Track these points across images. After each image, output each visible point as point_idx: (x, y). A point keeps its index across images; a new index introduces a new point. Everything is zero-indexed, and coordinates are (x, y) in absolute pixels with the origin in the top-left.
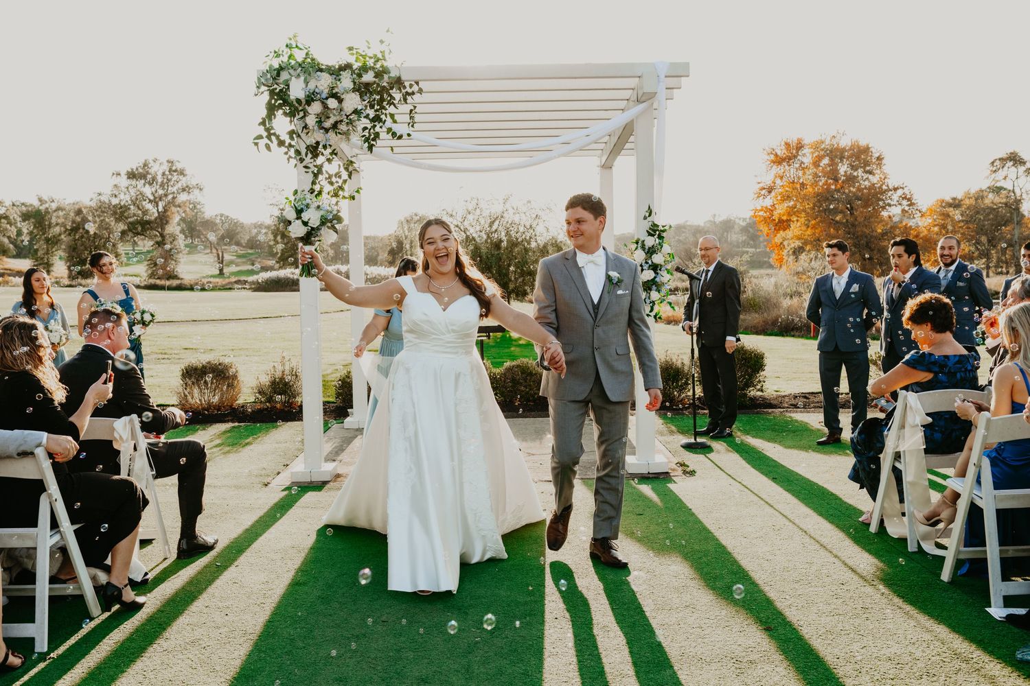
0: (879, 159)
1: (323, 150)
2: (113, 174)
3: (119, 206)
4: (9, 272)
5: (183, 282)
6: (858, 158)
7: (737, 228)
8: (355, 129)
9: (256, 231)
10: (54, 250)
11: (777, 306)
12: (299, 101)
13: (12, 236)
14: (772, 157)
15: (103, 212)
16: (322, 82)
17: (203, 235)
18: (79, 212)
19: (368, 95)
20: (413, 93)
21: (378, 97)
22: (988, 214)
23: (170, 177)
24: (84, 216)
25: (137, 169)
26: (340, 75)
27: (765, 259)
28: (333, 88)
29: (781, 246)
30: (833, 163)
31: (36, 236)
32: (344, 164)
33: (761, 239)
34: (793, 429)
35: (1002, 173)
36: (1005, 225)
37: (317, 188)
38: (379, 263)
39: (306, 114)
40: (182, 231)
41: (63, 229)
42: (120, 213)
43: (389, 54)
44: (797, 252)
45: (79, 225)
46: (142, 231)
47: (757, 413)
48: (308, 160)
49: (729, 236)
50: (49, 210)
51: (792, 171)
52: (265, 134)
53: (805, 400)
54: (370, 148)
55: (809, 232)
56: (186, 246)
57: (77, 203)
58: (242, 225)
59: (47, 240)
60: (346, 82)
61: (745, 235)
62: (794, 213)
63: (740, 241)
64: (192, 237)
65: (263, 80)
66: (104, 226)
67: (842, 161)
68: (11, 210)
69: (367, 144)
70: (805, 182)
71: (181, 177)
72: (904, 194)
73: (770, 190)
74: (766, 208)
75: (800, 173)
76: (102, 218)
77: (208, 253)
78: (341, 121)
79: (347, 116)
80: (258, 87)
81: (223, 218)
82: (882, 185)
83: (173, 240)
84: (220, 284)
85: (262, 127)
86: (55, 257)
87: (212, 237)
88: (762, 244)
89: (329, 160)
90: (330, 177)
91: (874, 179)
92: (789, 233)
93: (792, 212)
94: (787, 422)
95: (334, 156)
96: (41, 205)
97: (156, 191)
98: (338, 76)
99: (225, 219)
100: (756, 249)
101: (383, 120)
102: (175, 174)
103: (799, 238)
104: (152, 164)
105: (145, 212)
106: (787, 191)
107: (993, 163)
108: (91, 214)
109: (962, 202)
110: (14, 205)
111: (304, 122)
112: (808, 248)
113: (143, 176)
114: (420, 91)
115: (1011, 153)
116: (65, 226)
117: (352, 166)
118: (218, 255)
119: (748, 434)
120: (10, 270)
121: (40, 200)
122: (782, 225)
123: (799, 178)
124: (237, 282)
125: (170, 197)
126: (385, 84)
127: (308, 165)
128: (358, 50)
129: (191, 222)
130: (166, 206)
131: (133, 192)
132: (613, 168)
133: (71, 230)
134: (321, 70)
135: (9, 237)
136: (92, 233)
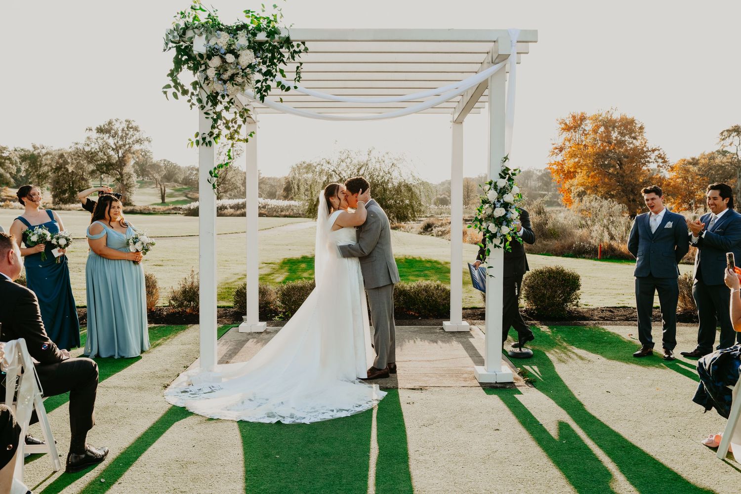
0: (641, 128)
1: (222, 100)
2: (87, 129)
3: (90, 153)
4: (10, 198)
5: (135, 208)
6: (626, 128)
7: (535, 177)
8: (249, 81)
9: (189, 172)
10: (43, 183)
11: (571, 234)
12: (201, 55)
13: (13, 172)
14: (563, 126)
15: (79, 156)
16: (222, 40)
17: (151, 174)
18: (61, 156)
19: (261, 52)
20: (300, 52)
21: (270, 55)
22: (718, 170)
23: (127, 132)
24: (65, 159)
25: (104, 126)
26: (237, 34)
27: (555, 200)
28: (230, 45)
29: (569, 191)
30: (608, 132)
31: (30, 172)
32: (240, 112)
33: (552, 185)
34: (608, 340)
35: (728, 141)
36: (730, 178)
37: (216, 131)
38: (277, 197)
39: (207, 67)
40: (136, 171)
41: (50, 168)
42: (91, 157)
43: (281, 18)
44: (581, 195)
45: (61, 165)
46: (106, 171)
47: (575, 324)
48: (208, 107)
49: (529, 183)
50: (41, 154)
51: (577, 136)
52: (172, 84)
53: (611, 314)
54: (262, 98)
55: (590, 180)
56: (137, 182)
57: (61, 149)
58: (179, 168)
59: (39, 176)
60: (242, 40)
61: (540, 182)
62: (579, 167)
63: (537, 186)
64: (143, 176)
65: (171, 37)
66: (79, 166)
67: (613, 129)
68: (13, 154)
69: (259, 95)
70: (587, 144)
71: (135, 132)
72: (659, 154)
73: (561, 150)
74: (558, 162)
75: (583, 138)
76: (78, 161)
77: (154, 188)
78: (238, 74)
79: (243, 70)
80: (167, 44)
81: (166, 163)
82: (643, 147)
83: (129, 178)
84: (161, 210)
85: (170, 78)
86: (44, 188)
87: (157, 176)
88: (552, 189)
89: (227, 108)
90: (227, 122)
91: (637, 143)
92: (575, 181)
93: (577, 165)
94: (601, 333)
95: (231, 104)
96: (35, 151)
97: (117, 142)
98: (235, 35)
99: (167, 163)
100: (548, 192)
101: (274, 74)
102: (131, 130)
103: (582, 185)
104: (114, 122)
105: (109, 157)
106: (574, 151)
107: (722, 133)
108: (70, 158)
109: (699, 161)
110: (16, 150)
111: (205, 74)
112: (588, 192)
113: (108, 131)
114: (306, 50)
115: (735, 126)
116: (51, 166)
117: (247, 113)
118: (161, 189)
119: (573, 345)
120: (11, 197)
121: (34, 147)
122: (570, 175)
123: (582, 141)
124: (174, 209)
125: (127, 146)
126: (276, 44)
127: (209, 112)
128: (253, 13)
129: (143, 165)
130: (124, 153)
131: (100, 141)
132: (463, 123)
133: (55, 169)
134: (221, 30)
135: (11, 174)
136: (70, 171)
